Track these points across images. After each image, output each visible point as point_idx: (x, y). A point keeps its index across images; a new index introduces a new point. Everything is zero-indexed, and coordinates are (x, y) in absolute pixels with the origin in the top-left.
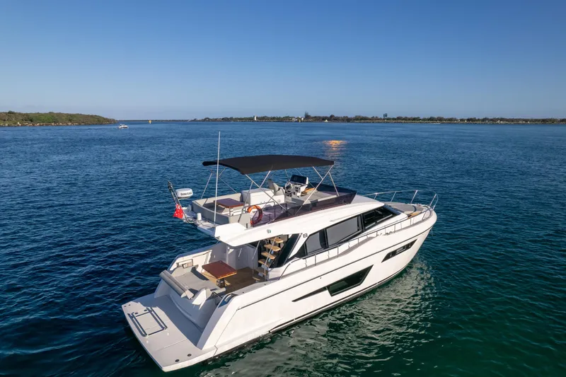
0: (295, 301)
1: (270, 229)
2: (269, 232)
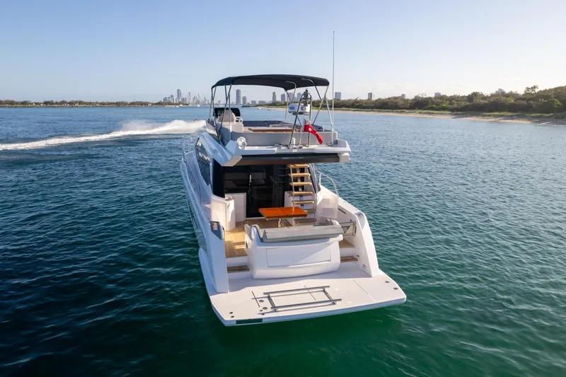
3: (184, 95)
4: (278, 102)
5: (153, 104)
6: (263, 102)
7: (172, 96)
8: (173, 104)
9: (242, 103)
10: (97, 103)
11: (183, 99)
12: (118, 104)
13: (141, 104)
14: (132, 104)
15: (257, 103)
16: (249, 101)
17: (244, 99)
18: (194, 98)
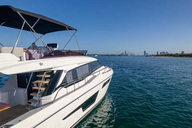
0: (64, 119)
1: (42, 62)
2: (41, 64)
3: (127, 53)
4: (159, 55)
5: (117, 55)
6: (153, 55)
7: (123, 53)
8: (123, 55)
9: (146, 55)
10: (101, 55)
11: (127, 54)
12: (107, 55)
13: (114, 55)
14: (111, 55)
15: (151, 55)
16: (148, 54)
17: (147, 54)
18: (130, 54)
